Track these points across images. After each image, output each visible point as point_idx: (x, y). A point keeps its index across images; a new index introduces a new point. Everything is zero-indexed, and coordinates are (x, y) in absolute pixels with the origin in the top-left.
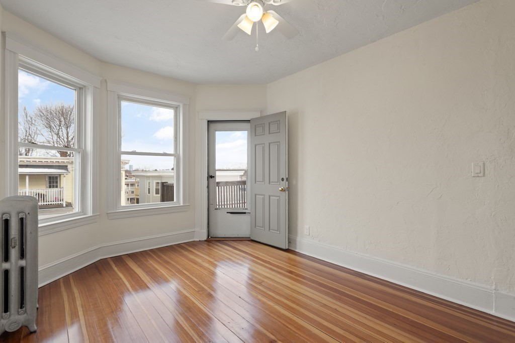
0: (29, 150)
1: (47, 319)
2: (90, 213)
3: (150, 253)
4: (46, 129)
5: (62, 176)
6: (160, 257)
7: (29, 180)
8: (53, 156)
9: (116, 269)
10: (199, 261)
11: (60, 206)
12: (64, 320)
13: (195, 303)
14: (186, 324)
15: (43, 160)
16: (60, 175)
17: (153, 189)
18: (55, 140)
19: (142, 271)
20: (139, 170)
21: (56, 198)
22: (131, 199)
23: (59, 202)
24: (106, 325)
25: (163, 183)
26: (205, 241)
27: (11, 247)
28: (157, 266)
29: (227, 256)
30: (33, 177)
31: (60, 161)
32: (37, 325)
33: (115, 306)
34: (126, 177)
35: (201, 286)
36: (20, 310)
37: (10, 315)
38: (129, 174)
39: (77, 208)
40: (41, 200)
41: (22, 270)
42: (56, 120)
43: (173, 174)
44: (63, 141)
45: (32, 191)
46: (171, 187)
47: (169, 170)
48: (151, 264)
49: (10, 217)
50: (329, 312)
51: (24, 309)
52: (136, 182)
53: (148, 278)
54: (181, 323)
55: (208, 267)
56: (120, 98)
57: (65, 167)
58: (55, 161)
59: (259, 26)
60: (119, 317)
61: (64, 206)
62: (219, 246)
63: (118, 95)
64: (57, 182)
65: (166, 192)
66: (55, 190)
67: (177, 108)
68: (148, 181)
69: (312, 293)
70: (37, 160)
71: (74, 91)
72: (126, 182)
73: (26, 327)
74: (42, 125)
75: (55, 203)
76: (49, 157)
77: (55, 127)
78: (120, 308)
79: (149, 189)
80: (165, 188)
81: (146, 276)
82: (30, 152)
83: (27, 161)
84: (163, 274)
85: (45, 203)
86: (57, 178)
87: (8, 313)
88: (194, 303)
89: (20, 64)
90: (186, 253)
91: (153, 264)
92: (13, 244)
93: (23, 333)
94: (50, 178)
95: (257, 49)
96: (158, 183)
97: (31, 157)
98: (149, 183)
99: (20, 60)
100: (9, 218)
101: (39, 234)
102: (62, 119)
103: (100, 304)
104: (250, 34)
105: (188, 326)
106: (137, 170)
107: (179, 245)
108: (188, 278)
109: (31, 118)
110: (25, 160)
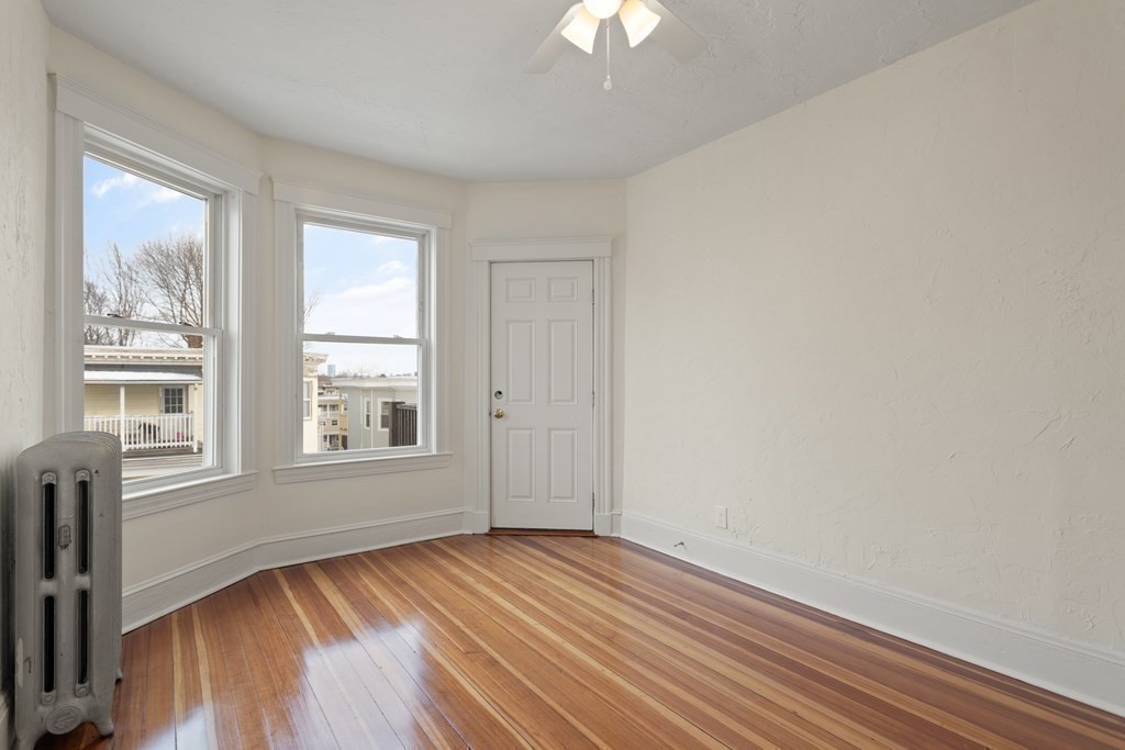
0: (127, 333)
1: (138, 706)
2: (236, 470)
3: (365, 559)
4: (159, 290)
5: (191, 388)
6: (384, 569)
7: (126, 396)
8: (172, 345)
9: (290, 594)
10: (470, 579)
11: (187, 451)
12: (172, 708)
13: (458, 683)
14: (437, 732)
15: (154, 355)
16: (187, 385)
17: (376, 418)
18: (177, 313)
19: (342, 600)
20: (349, 374)
21: (178, 434)
22: (331, 436)
23: (185, 443)
24: (259, 725)
25: (394, 404)
26: (486, 535)
27: (59, 548)
28: (377, 590)
29: (531, 569)
30: (135, 390)
31: (187, 356)
32: (116, 719)
33: (284, 683)
34: (321, 391)
35: (473, 641)
36: (78, 686)
37: (57, 698)
38: (325, 383)
39: (209, 459)
40: (150, 438)
41: (84, 597)
42: (179, 270)
43: (416, 384)
44: (192, 313)
45: (132, 419)
46: (411, 413)
47: (409, 375)
48: (366, 586)
49: (57, 480)
50: (778, 720)
51: (87, 684)
52: (343, 402)
53: (354, 616)
54: (426, 729)
55: (489, 595)
56: (302, 217)
57: (197, 370)
58: (176, 356)
59: (612, 28)
60: (288, 709)
61: (195, 450)
62: (517, 548)
63: (296, 209)
64: (180, 402)
65: (401, 424)
66: (176, 417)
67: (424, 236)
68: (366, 399)
69: (733, 668)
70: (142, 355)
71: (204, 202)
72: (319, 401)
73: (93, 723)
74: (151, 282)
75: (176, 444)
76: (166, 348)
77: (177, 287)
78: (291, 686)
79: (368, 416)
80: (400, 415)
81: (351, 611)
82: (130, 337)
83: (122, 357)
84: (388, 609)
85: (157, 445)
86: (180, 391)
87: (53, 693)
88: (455, 682)
89: (86, 143)
90: (443, 562)
91: (370, 585)
92: (63, 540)
93: (85, 738)
94: (167, 391)
95: (607, 85)
96: (386, 403)
97: (131, 348)
98: (368, 403)
99: (88, 136)
100: (54, 483)
101: (125, 515)
102: (191, 269)
103: (249, 673)
104: (590, 52)
105: (441, 737)
106: (344, 376)
107: (428, 544)
108: (443, 620)
109: (129, 267)
110: (118, 354)
